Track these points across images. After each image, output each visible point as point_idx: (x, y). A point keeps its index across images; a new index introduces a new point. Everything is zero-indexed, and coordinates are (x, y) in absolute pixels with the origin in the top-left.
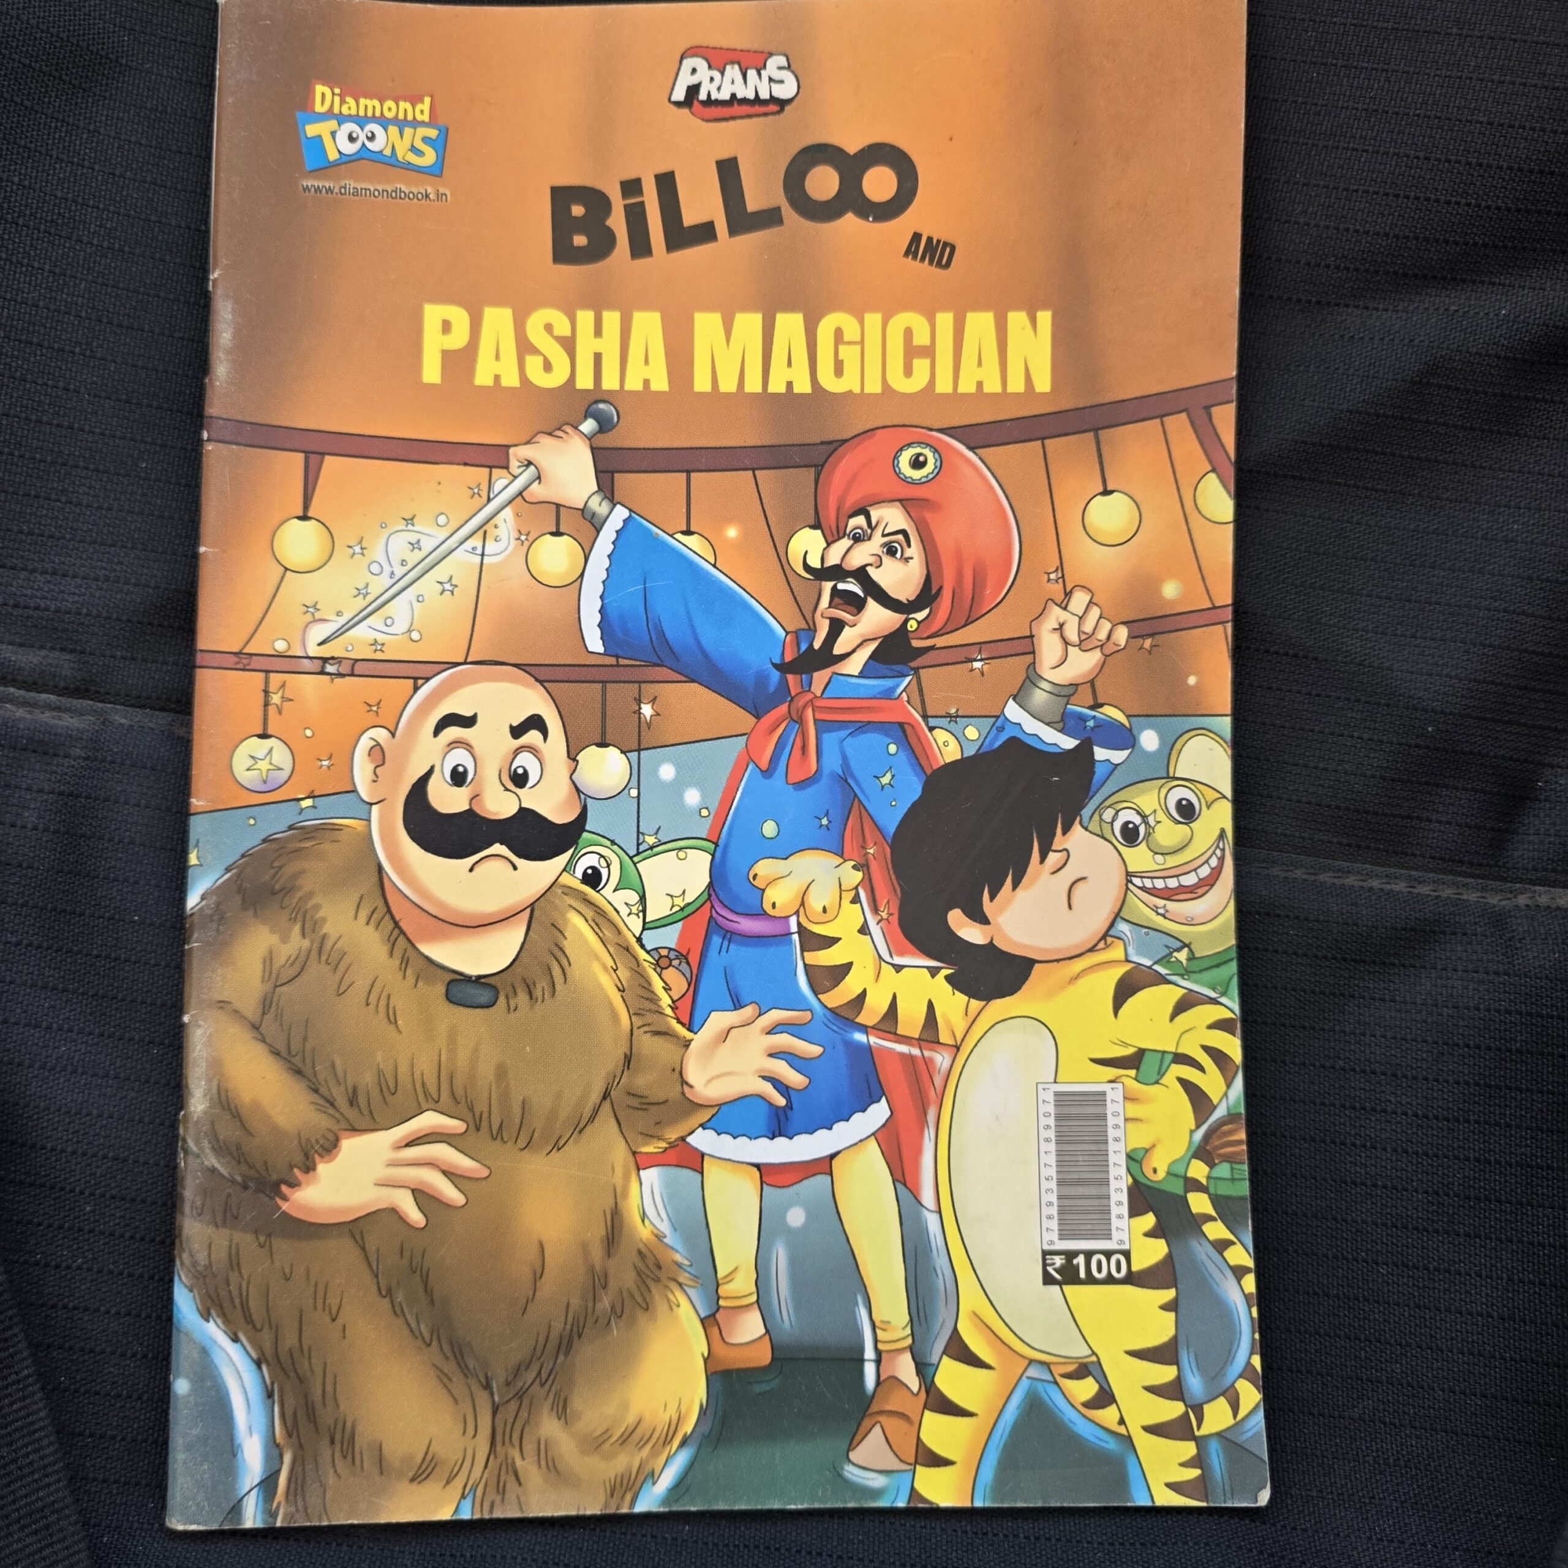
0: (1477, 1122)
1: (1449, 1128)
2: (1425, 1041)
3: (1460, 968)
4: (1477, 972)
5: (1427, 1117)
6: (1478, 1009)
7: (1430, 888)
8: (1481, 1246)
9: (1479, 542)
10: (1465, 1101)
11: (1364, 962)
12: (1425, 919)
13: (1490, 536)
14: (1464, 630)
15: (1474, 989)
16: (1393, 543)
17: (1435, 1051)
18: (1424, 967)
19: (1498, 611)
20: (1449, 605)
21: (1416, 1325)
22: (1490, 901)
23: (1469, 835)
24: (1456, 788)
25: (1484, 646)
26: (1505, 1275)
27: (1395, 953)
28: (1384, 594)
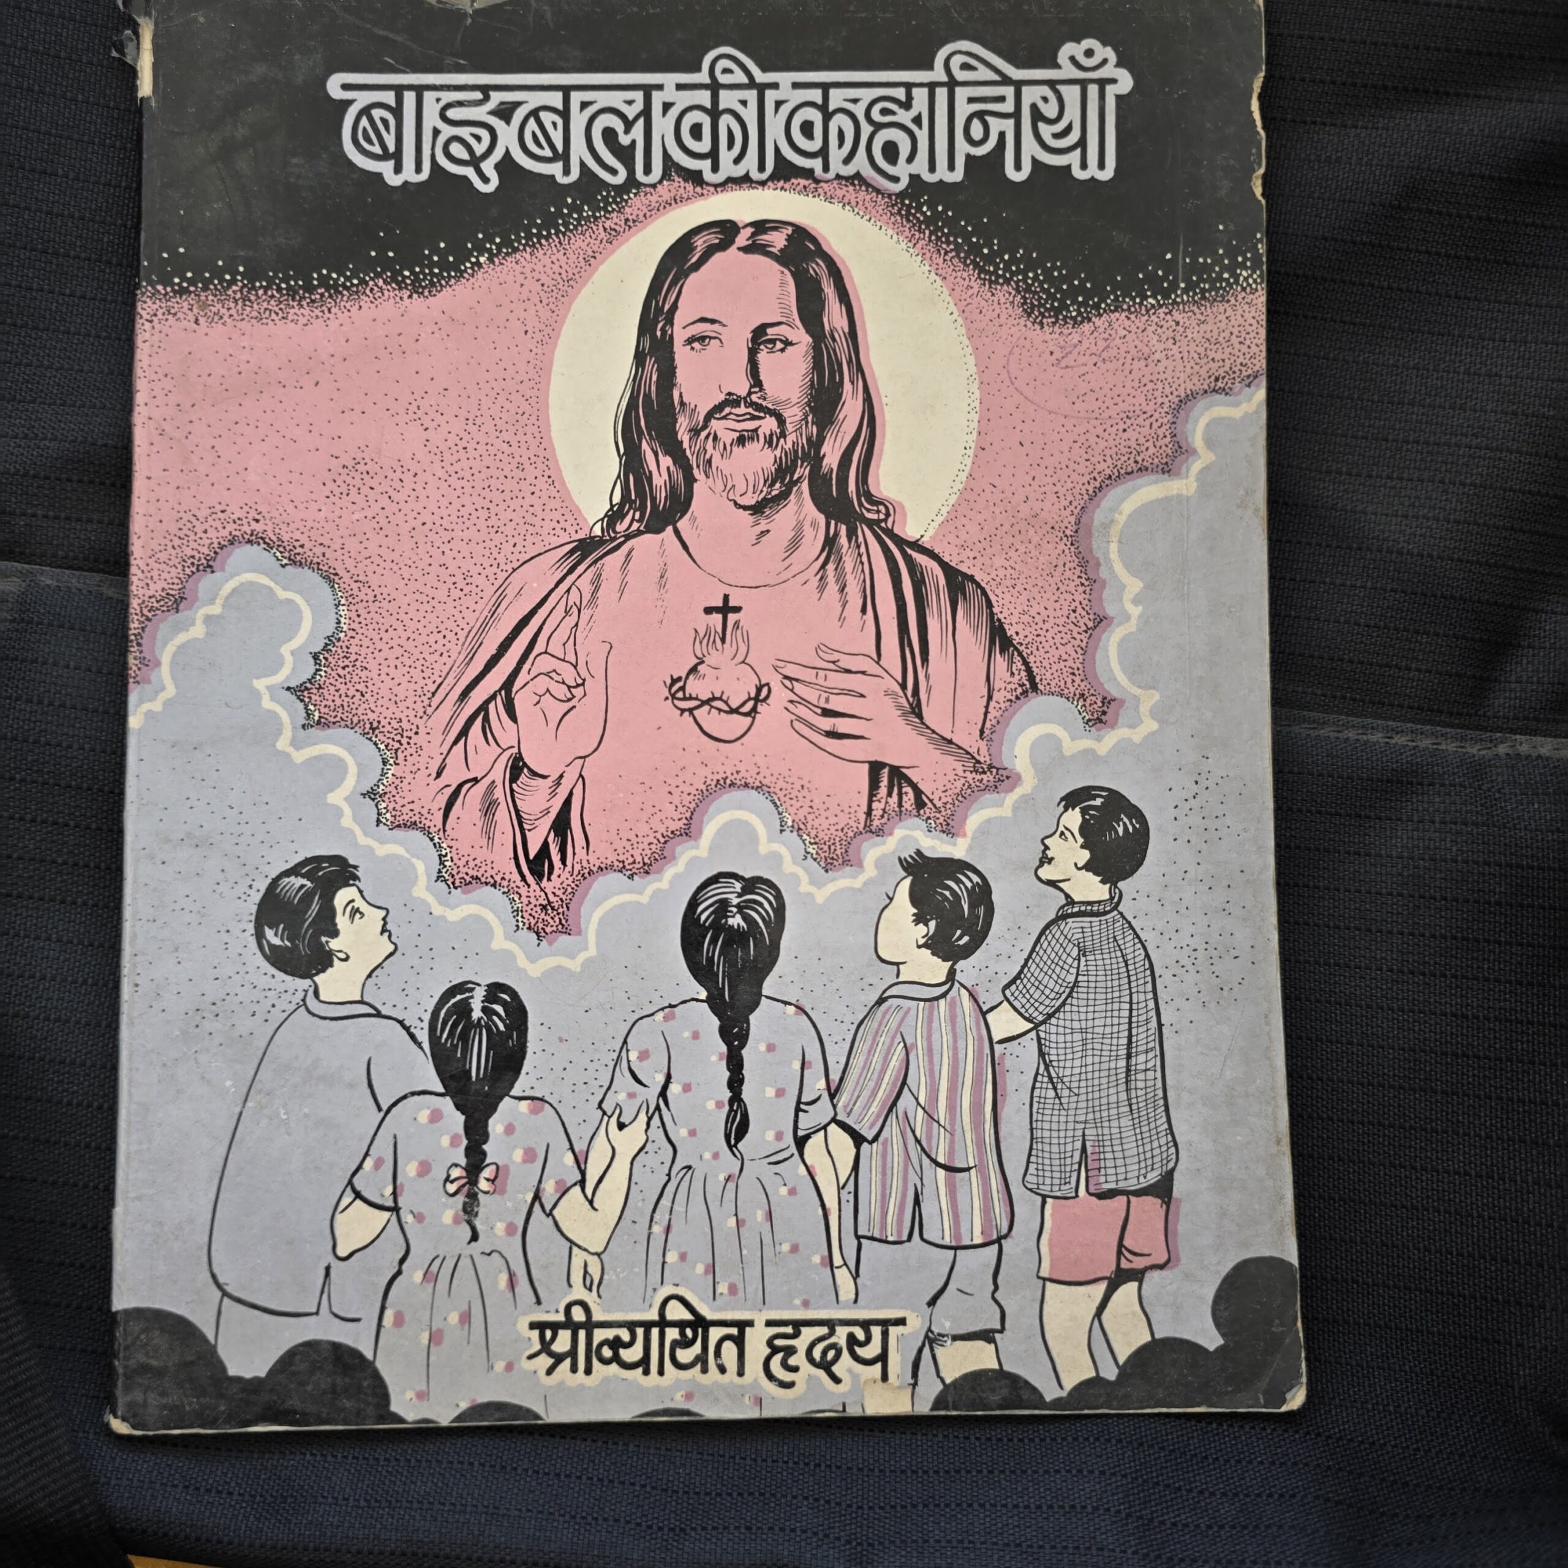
0: (1455, 977)
1: (1425, 983)
2: (1401, 895)
3: (1437, 819)
4: (1455, 824)
5: (1403, 972)
6: (1456, 861)
7: (1409, 738)
8: (1458, 1104)
9: (1461, 377)
10: (1441, 955)
11: (1339, 815)
12: (1402, 771)
13: (1472, 370)
14: (1443, 469)
15: (1452, 841)
16: (1371, 380)
17: (1411, 905)
18: (1400, 820)
19: (1480, 449)
20: (1427, 443)
21: (1391, 1184)
22: (1469, 750)
23: (1449, 684)
24: (1437, 635)
25: (1464, 485)
26: (1483, 1133)
27: (1370, 806)
28: (1360, 433)
